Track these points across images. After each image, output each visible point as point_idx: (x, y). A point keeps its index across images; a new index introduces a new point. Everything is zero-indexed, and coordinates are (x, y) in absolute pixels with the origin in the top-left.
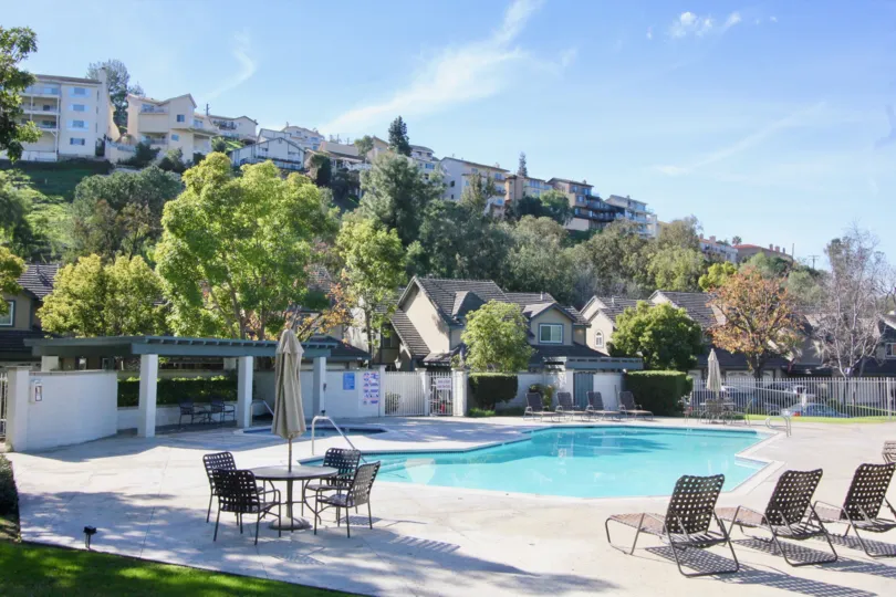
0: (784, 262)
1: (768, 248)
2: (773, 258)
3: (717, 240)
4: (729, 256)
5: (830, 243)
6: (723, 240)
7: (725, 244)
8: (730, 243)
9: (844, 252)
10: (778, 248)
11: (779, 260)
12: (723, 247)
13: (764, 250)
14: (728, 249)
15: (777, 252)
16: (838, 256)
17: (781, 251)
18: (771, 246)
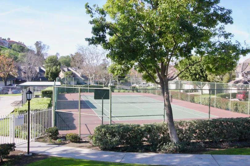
0: (23, 47)
1: (18, 42)
2: (19, 46)
3: (2, 38)
4: (6, 44)
5: (36, 43)
6: (4, 39)
7: (5, 40)
8: (7, 40)
9: (39, 45)
10: (21, 42)
11: (21, 46)
12: (4, 41)
13: (17, 43)
14: (6, 42)
15: (21, 43)
16: (38, 46)
17: (22, 43)
18: (19, 42)
